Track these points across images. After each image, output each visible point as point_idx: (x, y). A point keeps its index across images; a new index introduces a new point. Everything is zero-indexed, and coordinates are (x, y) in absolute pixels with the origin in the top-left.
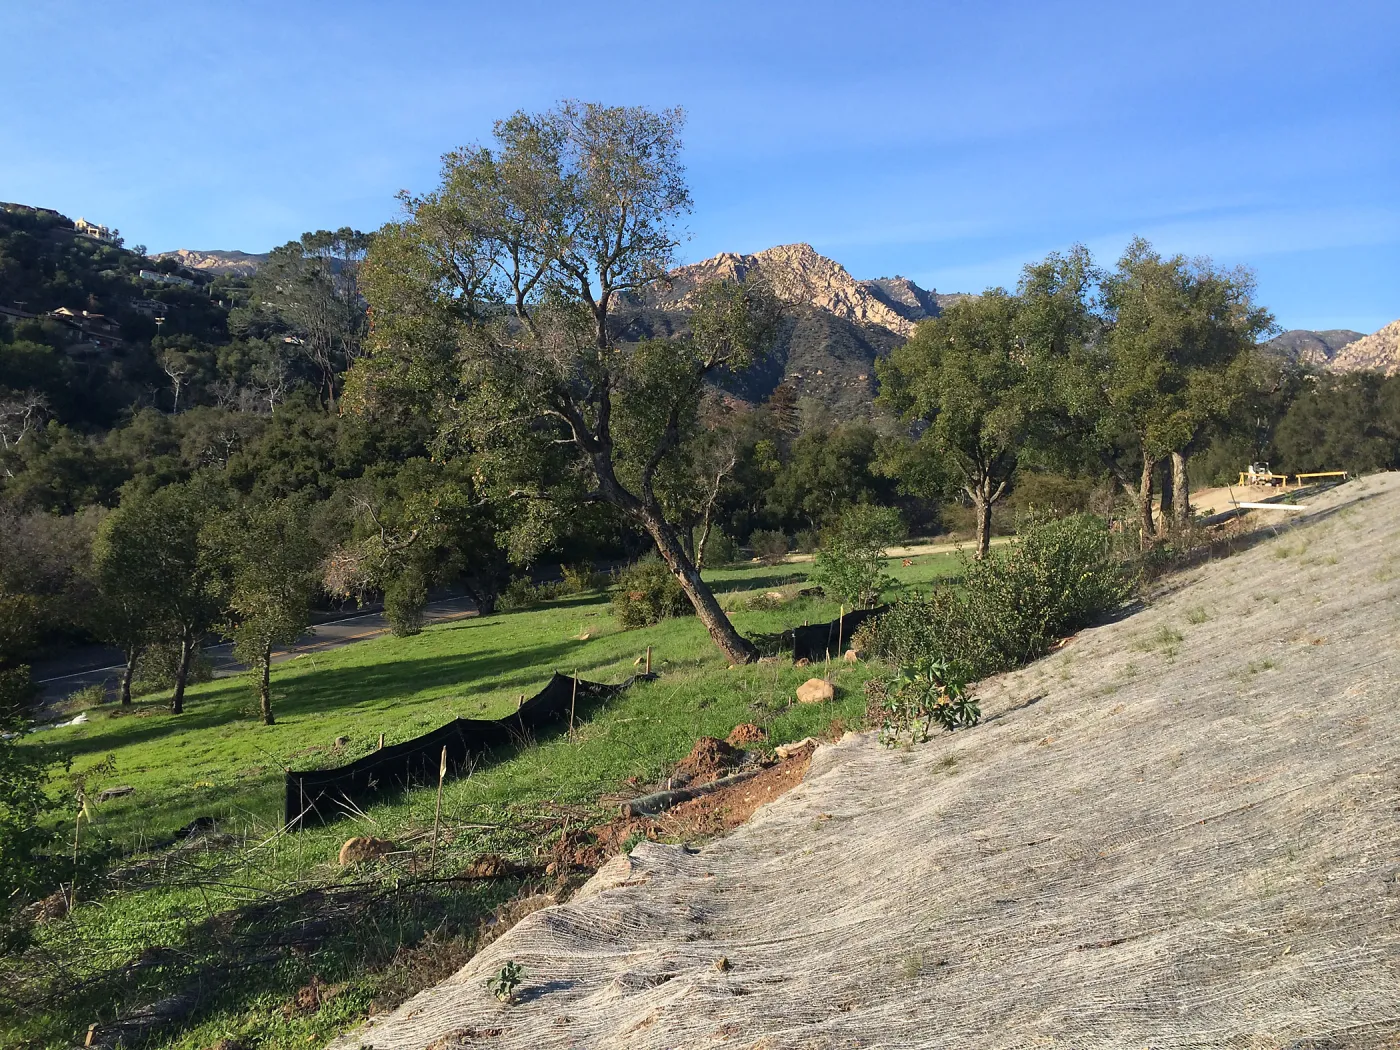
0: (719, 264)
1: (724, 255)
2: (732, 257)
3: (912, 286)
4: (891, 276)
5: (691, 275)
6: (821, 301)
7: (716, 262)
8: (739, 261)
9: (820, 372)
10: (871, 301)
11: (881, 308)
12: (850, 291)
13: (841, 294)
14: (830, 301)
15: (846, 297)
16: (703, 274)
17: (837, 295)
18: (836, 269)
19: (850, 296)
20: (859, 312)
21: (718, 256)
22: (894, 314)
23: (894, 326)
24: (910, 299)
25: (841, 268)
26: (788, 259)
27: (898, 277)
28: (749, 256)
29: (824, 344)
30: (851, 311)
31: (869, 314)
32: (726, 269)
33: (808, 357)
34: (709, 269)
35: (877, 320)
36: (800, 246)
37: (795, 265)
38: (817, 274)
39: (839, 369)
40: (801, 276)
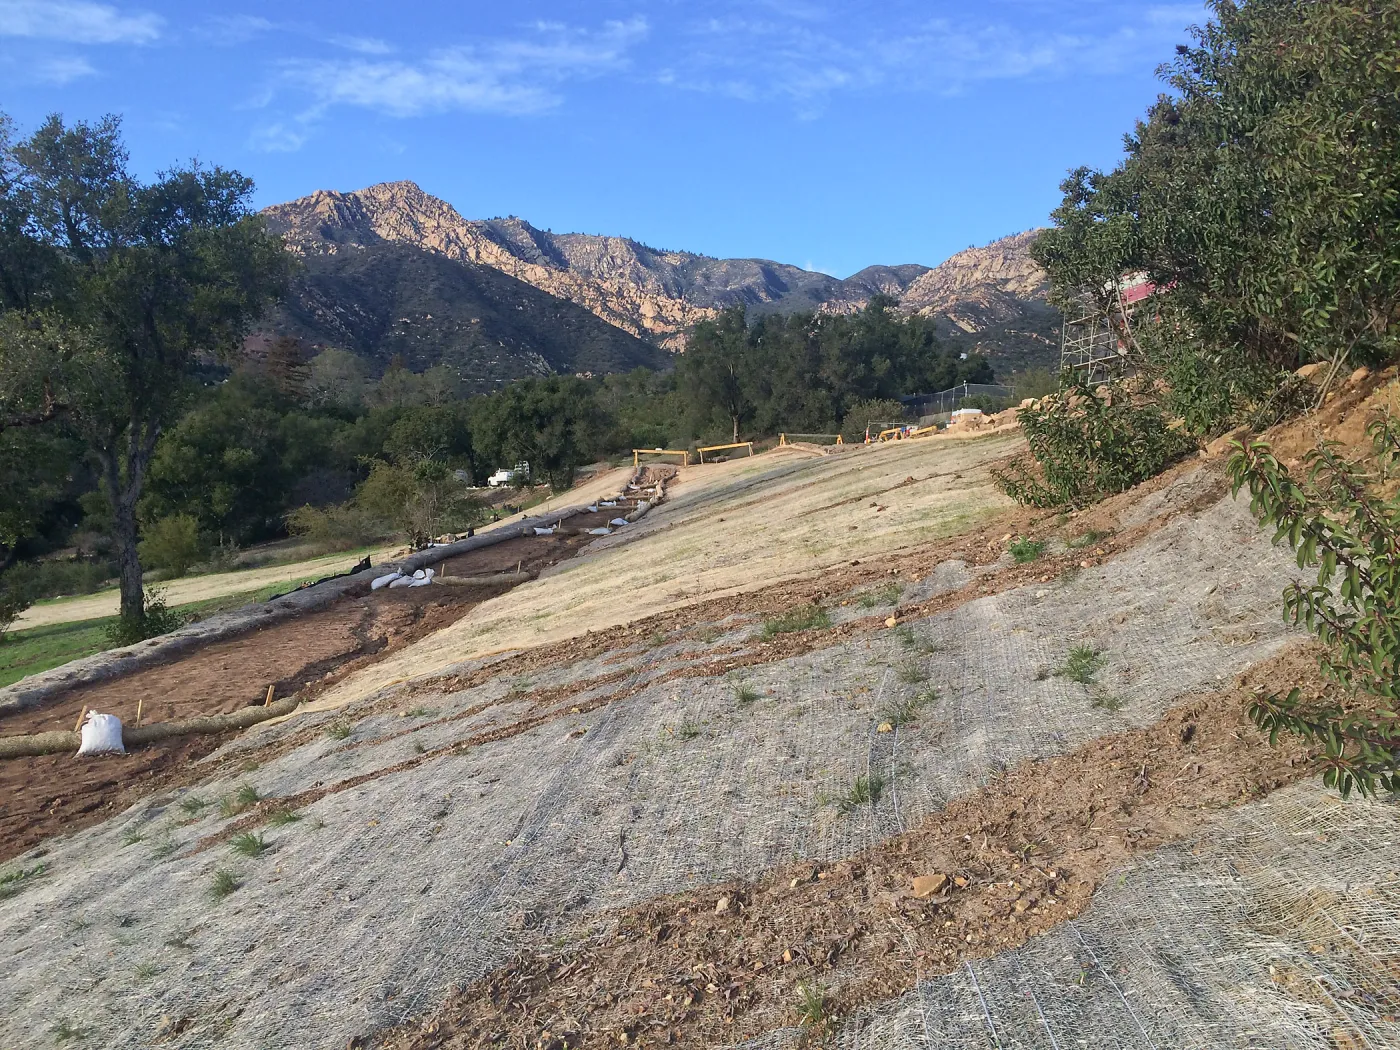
0: (317, 202)
1: (321, 192)
2: (330, 194)
3: (526, 226)
4: (505, 216)
5: (287, 214)
6: (432, 242)
7: (314, 200)
8: (338, 199)
9: (429, 317)
10: (484, 242)
11: (495, 249)
12: (461, 231)
13: (452, 234)
14: (441, 242)
15: (458, 238)
16: (299, 213)
17: (448, 236)
18: (445, 208)
19: (461, 236)
20: (472, 254)
21: (316, 193)
22: (508, 254)
23: (509, 267)
24: (525, 239)
25: (450, 208)
26: (392, 197)
27: (511, 217)
28: (349, 194)
29: (433, 286)
30: (464, 251)
31: (483, 254)
32: (325, 208)
33: (416, 300)
34: (306, 207)
35: (491, 261)
36: (404, 183)
37: (401, 204)
38: (424, 213)
39: (449, 313)
40: (408, 215)
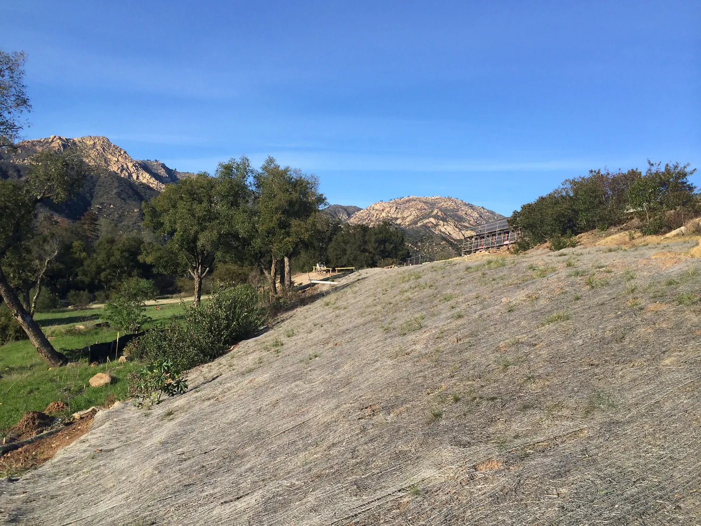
0: (52, 141)
1: (55, 137)
2: (60, 138)
3: (164, 166)
4: (153, 160)
5: (34, 145)
6: (114, 168)
7: (50, 140)
8: (64, 141)
9: (112, 206)
10: (141, 171)
11: (147, 176)
12: (130, 165)
13: (125, 166)
14: (118, 169)
15: (128, 168)
16: (41, 146)
17: (122, 166)
18: (122, 152)
19: (130, 167)
20: (135, 176)
21: (52, 137)
22: (154, 179)
23: (154, 185)
24: (162, 172)
25: (125, 152)
26: (95, 143)
27: (156, 160)
28: (71, 139)
29: (115, 191)
30: (130, 175)
31: (141, 178)
32: (56, 144)
33: (105, 197)
34: (45, 143)
35: (145, 181)
36: (101, 137)
37: (99, 148)
38: (111, 154)
39: (123, 205)
40: (102, 153)
